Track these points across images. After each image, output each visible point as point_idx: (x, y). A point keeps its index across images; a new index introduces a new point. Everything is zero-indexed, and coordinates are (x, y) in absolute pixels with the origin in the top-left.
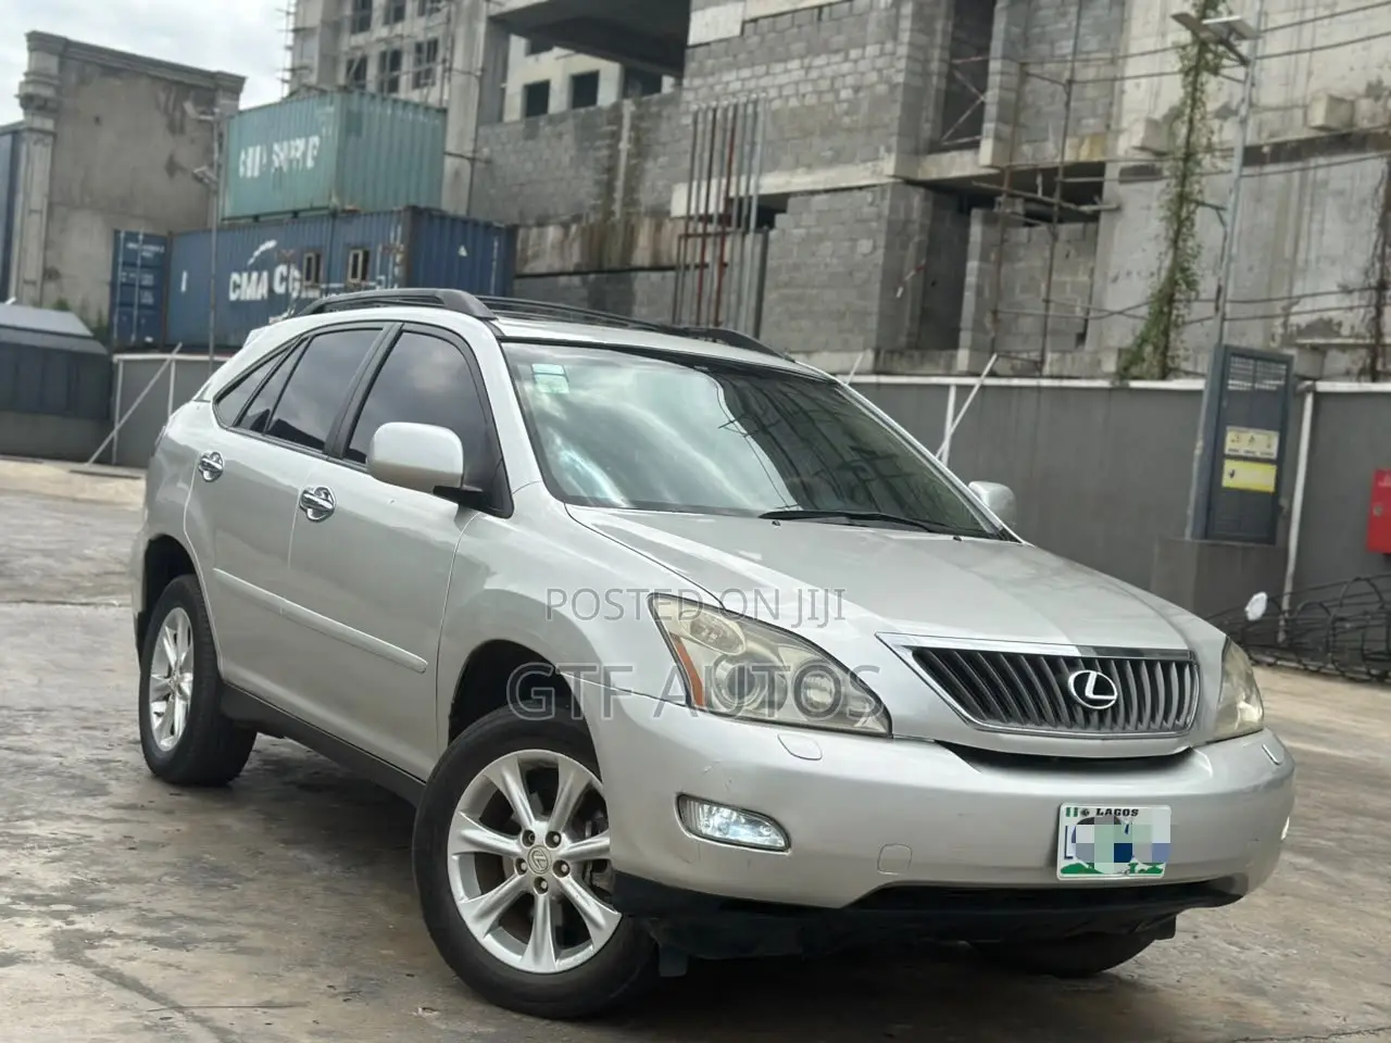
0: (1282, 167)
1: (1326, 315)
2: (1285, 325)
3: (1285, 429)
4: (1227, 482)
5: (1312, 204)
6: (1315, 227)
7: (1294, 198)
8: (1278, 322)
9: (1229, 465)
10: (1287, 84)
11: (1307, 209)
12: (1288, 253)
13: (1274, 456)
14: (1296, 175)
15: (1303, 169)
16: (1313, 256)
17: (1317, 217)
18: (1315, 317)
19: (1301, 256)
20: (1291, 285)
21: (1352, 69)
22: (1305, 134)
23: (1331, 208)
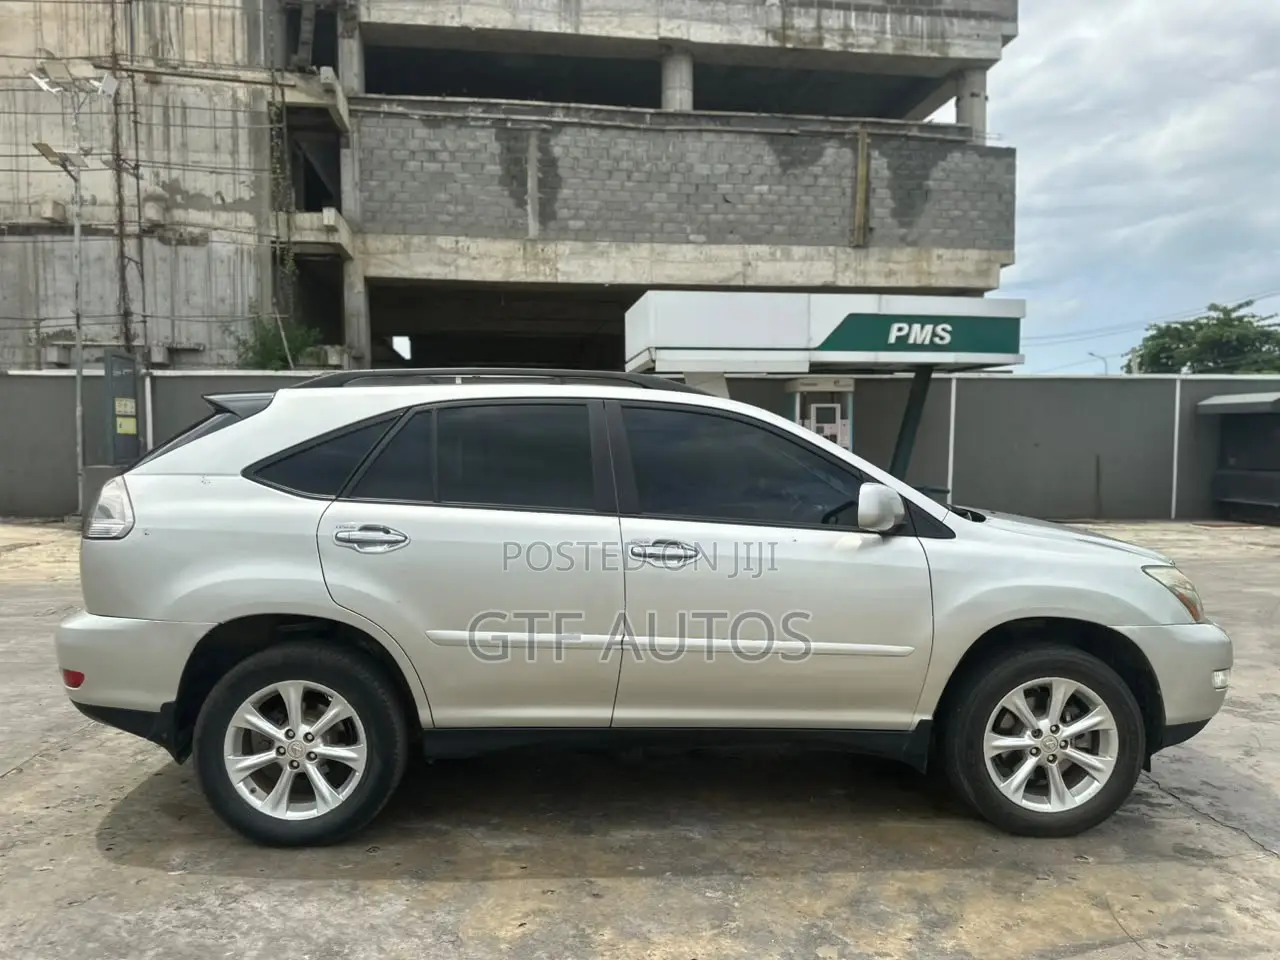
0: (16, 238)
1: (67, 328)
2: (37, 333)
3: (137, 395)
4: (119, 431)
5: (44, 262)
6: (49, 276)
7: (30, 258)
8: (33, 331)
9: (119, 420)
10: (13, 188)
11: (41, 265)
12: (32, 288)
13: (134, 414)
14: (30, 245)
15: (34, 242)
16: (50, 293)
17: (49, 270)
18: (58, 329)
19: (42, 292)
20: (38, 309)
21: (60, 186)
22: (32, 220)
23: (59, 267)
